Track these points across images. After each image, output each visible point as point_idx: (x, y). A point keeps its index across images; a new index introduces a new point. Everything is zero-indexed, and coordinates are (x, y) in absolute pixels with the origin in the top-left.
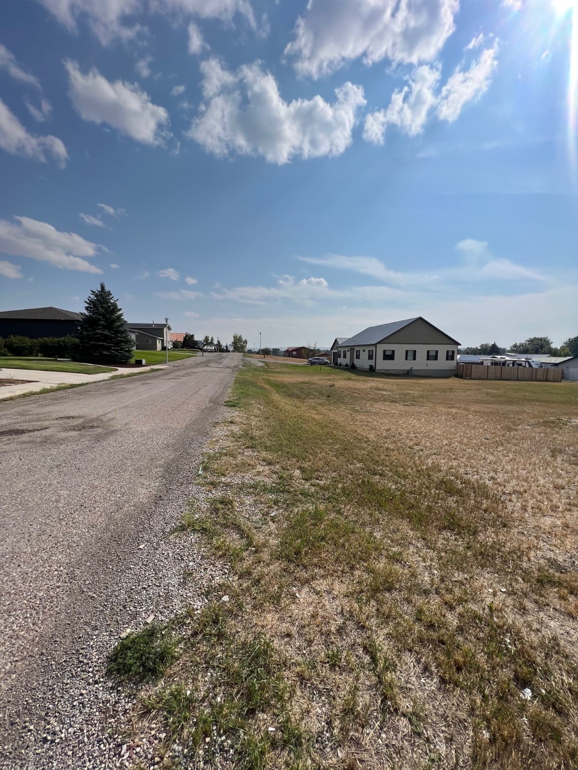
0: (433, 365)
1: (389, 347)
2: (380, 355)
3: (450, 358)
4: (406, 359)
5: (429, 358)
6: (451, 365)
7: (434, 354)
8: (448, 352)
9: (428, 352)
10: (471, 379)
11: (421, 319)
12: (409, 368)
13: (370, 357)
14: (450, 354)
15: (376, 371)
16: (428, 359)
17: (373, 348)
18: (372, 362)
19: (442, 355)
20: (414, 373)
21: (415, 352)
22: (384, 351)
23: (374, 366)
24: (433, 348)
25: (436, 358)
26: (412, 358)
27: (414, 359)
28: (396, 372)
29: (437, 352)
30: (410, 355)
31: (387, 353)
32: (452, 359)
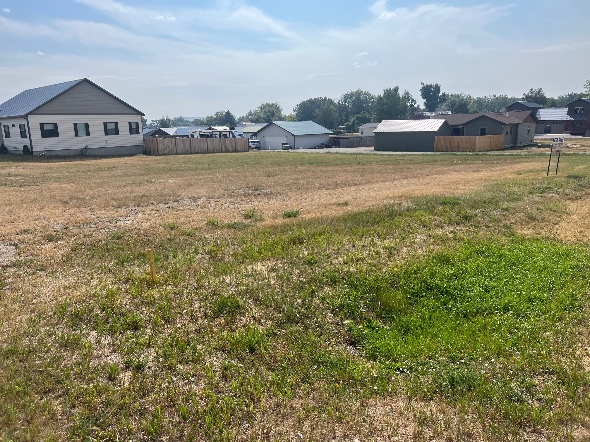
0: (114, 141)
1: (48, 120)
2: (36, 131)
3: (134, 131)
4: (77, 135)
5: (107, 132)
6: (138, 139)
7: (113, 127)
8: (130, 124)
9: (105, 124)
10: (159, 155)
11: (86, 81)
12: (83, 147)
13: (23, 135)
14: (134, 126)
15: (34, 154)
16: (106, 134)
17: (23, 122)
18: (26, 142)
19: (124, 129)
20: (92, 152)
21: (87, 125)
22: (42, 125)
23: (29, 147)
24: (110, 119)
25: (116, 132)
26: (84, 133)
27: (88, 134)
28: (66, 153)
29: (116, 124)
30: (82, 130)
31: (46, 128)
32: (138, 132)
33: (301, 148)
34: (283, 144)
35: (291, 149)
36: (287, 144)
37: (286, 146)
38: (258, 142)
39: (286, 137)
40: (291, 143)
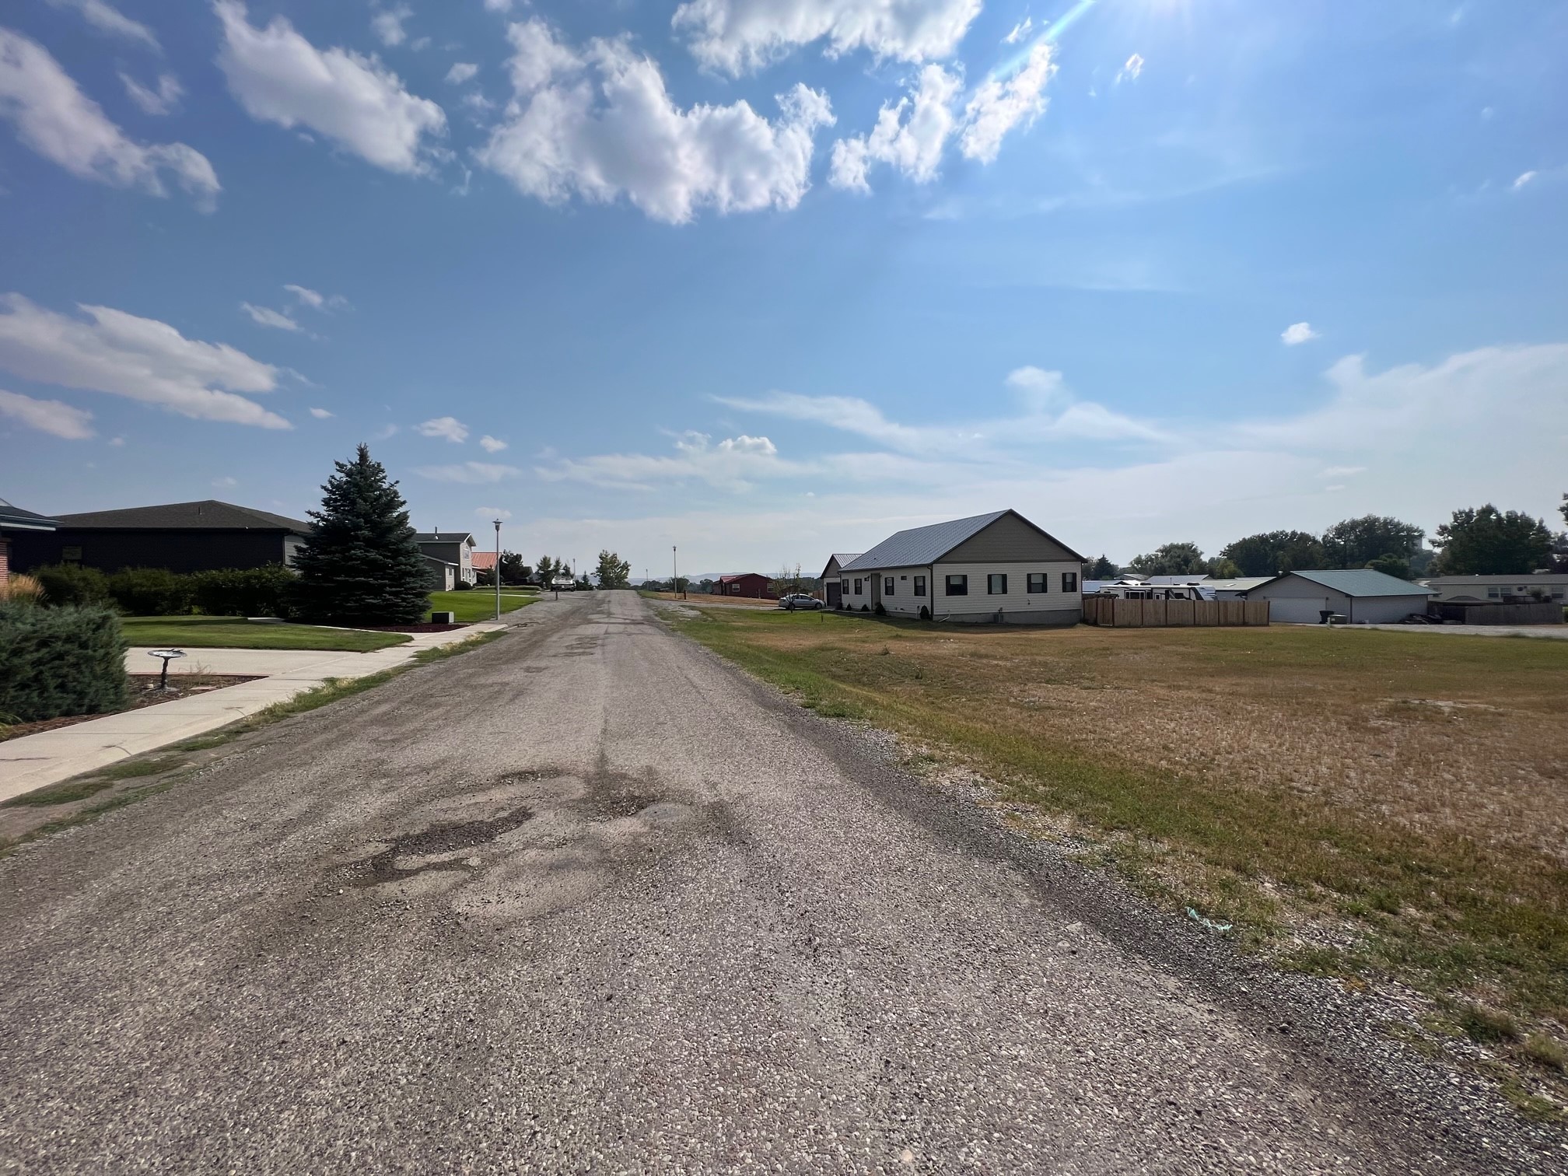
0: (1040, 603)
1: (956, 570)
2: (940, 586)
3: (1069, 587)
4: (990, 592)
5: (1030, 588)
6: (1073, 600)
7: (1040, 580)
8: (1064, 575)
9: (1029, 576)
10: (1114, 627)
11: (1011, 514)
12: (995, 610)
13: (919, 591)
14: (1069, 579)
15: (935, 618)
16: (1029, 591)
17: (926, 573)
18: (925, 601)
19: (1055, 583)
20: (1006, 619)
21: (1004, 577)
22: (948, 578)
23: (929, 608)
24: (1037, 568)
25: (1044, 589)
26: (1001, 589)
27: (1005, 591)
28: (974, 619)
29: (1045, 576)
30: (998, 586)
31: (953, 582)
32: (1074, 589)
33: (1367, 621)
34: (1324, 613)
37: (1339, 618)
39: (1327, 599)
40: (1340, 611)
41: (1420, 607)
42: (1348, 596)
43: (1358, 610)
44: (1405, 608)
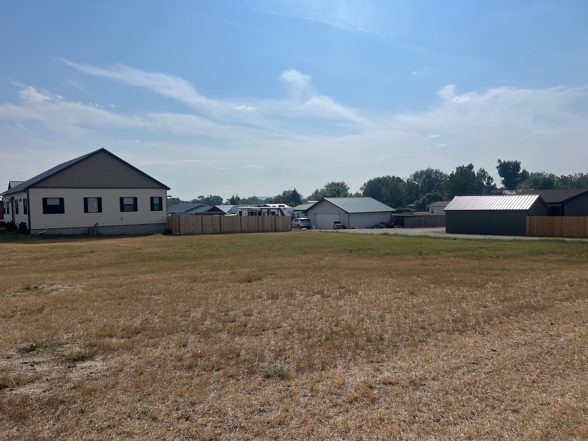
0: (131, 219)
2: (36, 207)
3: (156, 207)
4: (86, 211)
5: (123, 208)
6: (160, 217)
7: (131, 202)
8: (152, 199)
9: (122, 199)
10: (180, 235)
11: (103, 151)
12: (92, 225)
13: (25, 211)
14: (156, 201)
15: (32, 232)
16: (122, 210)
17: (24, 196)
18: (24, 218)
19: (144, 204)
20: (101, 231)
21: (99, 200)
22: (45, 200)
23: (27, 225)
24: (128, 194)
25: (135, 208)
26: (96, 209)
27: (100, 210)
28: (71, 232)
29: (135, 199)
30: (93, 205)
31: (49, 203)
32: (161, 209)
33: (357, 227)
34: (335, 223)
35: (344, 227)
36: (339, 223)
37: (339, 226)
38: (308, 220)
39: (339, 214)
40: (344, 222)
41: (386, 219)
42: (346, 212)
43: (353, 221)
44: (378, 220)
